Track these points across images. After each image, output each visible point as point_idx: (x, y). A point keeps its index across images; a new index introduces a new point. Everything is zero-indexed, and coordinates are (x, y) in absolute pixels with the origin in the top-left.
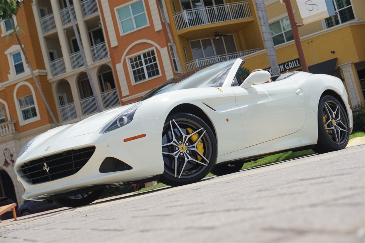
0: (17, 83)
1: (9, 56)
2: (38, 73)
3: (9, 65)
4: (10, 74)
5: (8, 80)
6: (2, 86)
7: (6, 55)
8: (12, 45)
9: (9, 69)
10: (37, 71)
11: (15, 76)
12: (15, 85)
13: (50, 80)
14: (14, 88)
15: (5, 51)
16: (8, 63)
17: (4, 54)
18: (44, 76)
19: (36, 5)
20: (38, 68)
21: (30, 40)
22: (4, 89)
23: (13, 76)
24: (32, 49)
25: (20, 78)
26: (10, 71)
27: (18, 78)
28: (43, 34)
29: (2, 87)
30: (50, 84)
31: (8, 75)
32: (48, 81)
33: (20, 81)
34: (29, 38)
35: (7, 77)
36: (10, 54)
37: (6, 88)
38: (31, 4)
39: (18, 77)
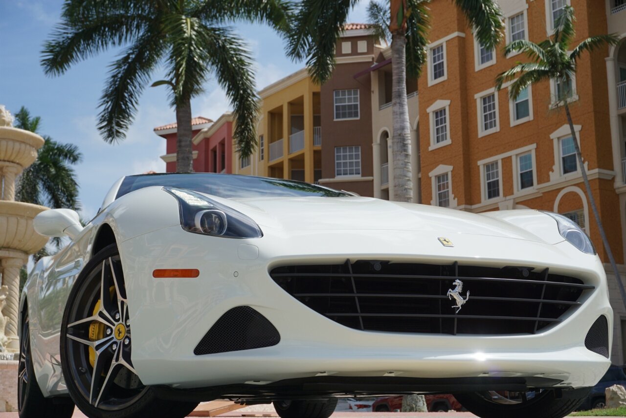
0: (563, 188)
1: (555, 142)
2: (597, 174)
3: (554, 157)
4: (553, 171)
5: (548, 180)
6: (537, 189)
7: (552, 140)
8: (564, 124)
9: (553, 163)
10: (596, 170)
11: (561, 176)
12: (559, 190)
13: (619, 188)
14: (557, 196)
15: (552, 132)
16: (553, 153)
17: (549, 137)
18: (610, 180)
19: (614, 60)
20: (599, 167)
21: (593, 119)
22: (541, 195)
23: (557, 176)
24: (594, 133)
25: (567, 180)
26: (554, 167)
27: (564, 180)
28: (618, 109)
29: (539, 192)
30: (618, 196)
31: (551, 173)
32: (615, 190)
33: (566, 186)
34: (593, 114)
35: (549, 176)
36: (559, 138)
37: (543, 193)
38: (606, 59)
39: (566, 178)
